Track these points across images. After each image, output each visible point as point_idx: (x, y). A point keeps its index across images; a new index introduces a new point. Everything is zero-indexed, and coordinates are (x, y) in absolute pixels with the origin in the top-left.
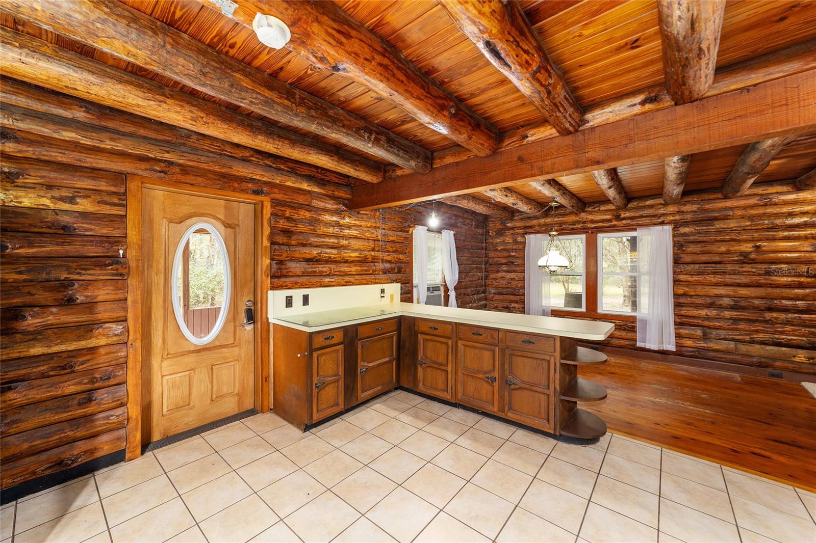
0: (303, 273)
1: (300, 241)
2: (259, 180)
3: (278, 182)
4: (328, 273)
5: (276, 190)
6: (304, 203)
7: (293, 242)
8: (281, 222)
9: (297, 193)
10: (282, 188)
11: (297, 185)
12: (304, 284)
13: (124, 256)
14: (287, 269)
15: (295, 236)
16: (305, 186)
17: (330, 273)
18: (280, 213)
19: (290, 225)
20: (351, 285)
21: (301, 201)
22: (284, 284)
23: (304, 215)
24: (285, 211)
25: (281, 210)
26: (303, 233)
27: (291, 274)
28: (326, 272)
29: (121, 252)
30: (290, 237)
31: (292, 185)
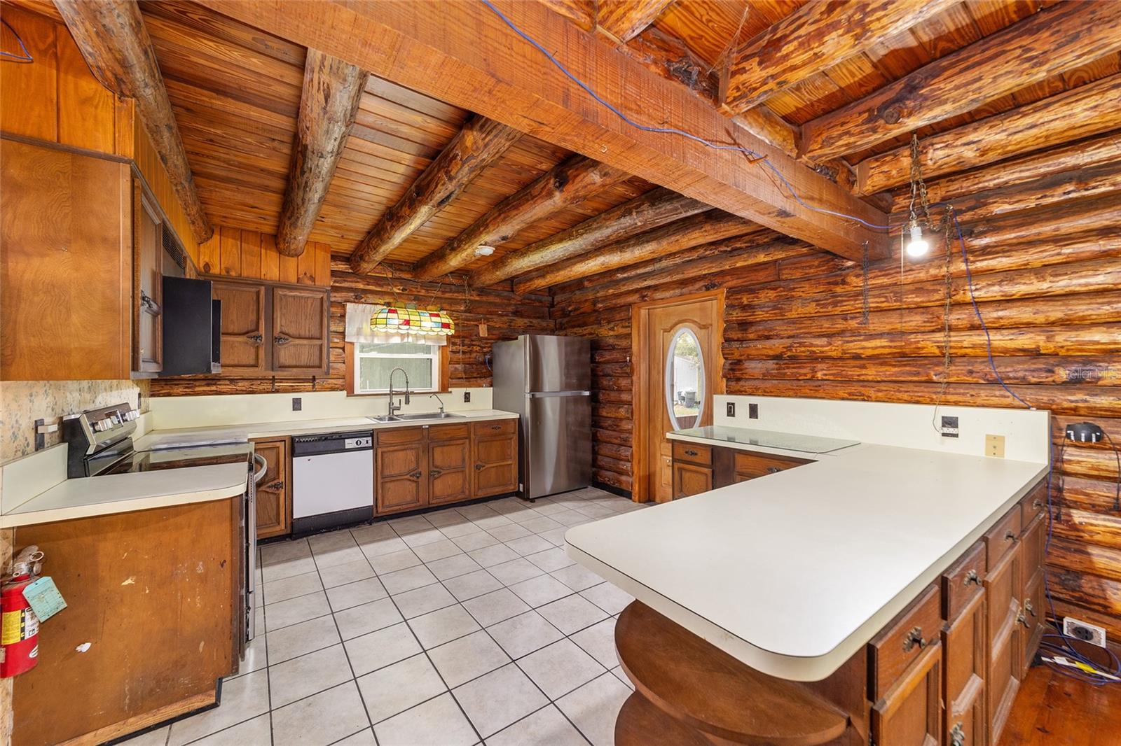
0: (764, 375)
1: (760, 333)
2: (709, 274)
3: (728, 267)
4: (809, 376)
5: (728, 278)
6: (766, 280)
7: (751, 336)
8: (734, 313)
9: (755, 270)
10: (734, 272)
11: (750, 262)
12: (767, 390)
13: (630, 360)
14: (741, 370)
15: (753, 328)
16: (762, 258)
17: (813, 377)
18: (736, 302)
19: (745, 314)
20: (864, 400)
21: (762, 279)
22: (742, 389)
23: (767, 297)
24: (741, 298)
25: (737, 299)
26: (766, 321)
27: (747, 377)
28: (805, 375)
29: (628, 358)
30: (746, 330)
31: (745, 264)
